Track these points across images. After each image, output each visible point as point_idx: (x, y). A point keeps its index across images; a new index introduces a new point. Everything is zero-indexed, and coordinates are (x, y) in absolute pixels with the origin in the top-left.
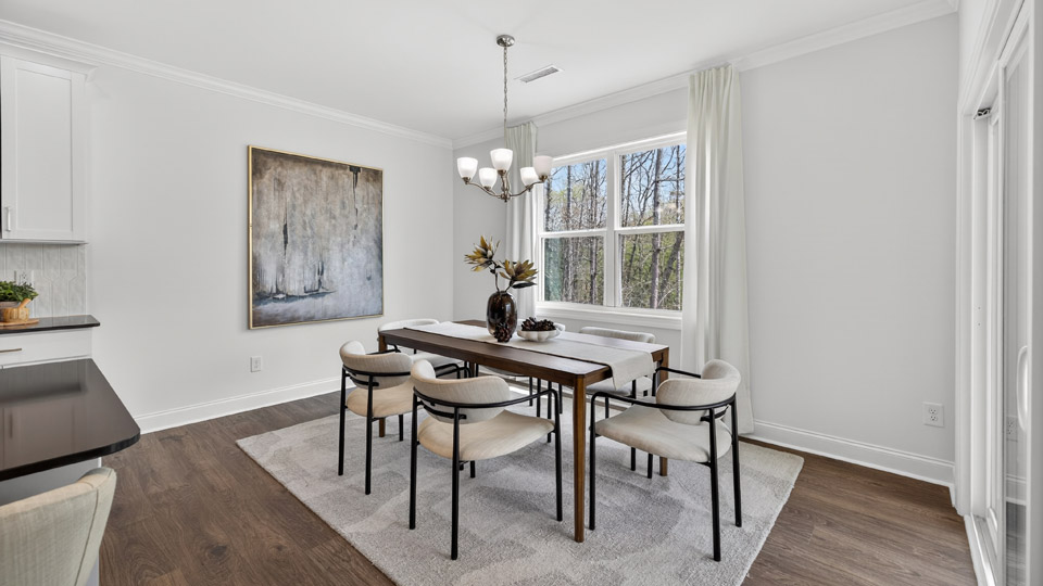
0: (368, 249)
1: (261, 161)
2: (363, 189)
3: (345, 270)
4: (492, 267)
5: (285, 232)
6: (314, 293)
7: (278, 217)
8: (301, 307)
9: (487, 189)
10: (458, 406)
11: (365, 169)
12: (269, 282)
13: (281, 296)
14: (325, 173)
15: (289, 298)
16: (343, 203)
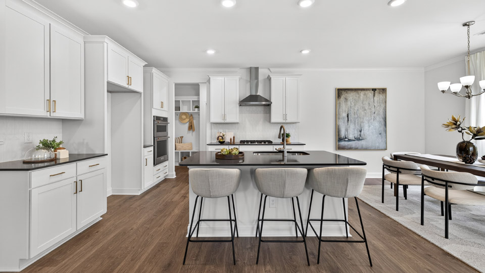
0: (380, 122)
1: (340, 92)
2: (379, 97)
3: (370, 130)
4: (460, 129)
5: (348, 116)
6: (358, 139)
7: (345, 111)
8: (353, 144)
9: (455, 93)
10: (447, 182)
11: (379, 89)
12: (343, 135)
13: (346, 140)
14: (362, 93)
15: (349, 140)
16: (369, 104)
